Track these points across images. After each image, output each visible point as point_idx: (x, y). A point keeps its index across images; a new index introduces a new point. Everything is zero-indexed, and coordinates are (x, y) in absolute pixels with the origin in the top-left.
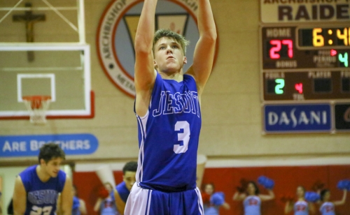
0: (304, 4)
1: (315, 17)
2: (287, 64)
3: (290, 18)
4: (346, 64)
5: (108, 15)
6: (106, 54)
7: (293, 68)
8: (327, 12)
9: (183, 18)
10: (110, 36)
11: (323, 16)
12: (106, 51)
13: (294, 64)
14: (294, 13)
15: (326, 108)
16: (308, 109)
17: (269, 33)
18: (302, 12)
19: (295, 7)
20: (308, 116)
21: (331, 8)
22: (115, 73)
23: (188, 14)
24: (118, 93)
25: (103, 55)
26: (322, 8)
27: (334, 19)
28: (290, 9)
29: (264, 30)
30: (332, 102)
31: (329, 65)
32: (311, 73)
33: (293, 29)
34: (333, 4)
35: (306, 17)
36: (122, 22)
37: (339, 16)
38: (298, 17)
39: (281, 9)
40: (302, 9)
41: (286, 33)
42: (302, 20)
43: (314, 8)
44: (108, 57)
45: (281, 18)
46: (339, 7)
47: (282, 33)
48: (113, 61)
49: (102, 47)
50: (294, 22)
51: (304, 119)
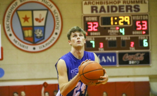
0: (103, 5)
1: (108, 11)
2: (95, 34)
3: (97, 12)
4: (124, 34)
5: (9, 10)
6: (8, 29)
7: (98, 35)
8: (114, 9)
9: (46, 12)
10: (10, 20)
11: (112, 11)
12: (8, 27)
13: (99, 33)
14: (99, 10)
15: (114, 54)
16: (105, 55)
17: (87, 19)
18: (102, 9)
19: (99, 7)
20: (106, 58)
21: (116, 7)
22: (12, 38)
23: (48, 10)
24: (14, 48)
25: (6, 29)
26: (112, 7)
27: (118, 12)
28: (96, 8)
29: (85, 18)
30: (117, 52)
31: (115, 34)
32: (107, 38)
33: (98, 17)
34: (117, 5)
35: (104, 11)
36: (15, 13)
37: (120, 11)
38: (101, 11)
39: (92, 7)
40: (102, 7)
41: (95, 19)
42: (103, 13)
43: (108, 7)
44: (9, 30)
45: (92, 12)
46: (120, 7)
47: (93, 19)
48: (11, 32)
49: (6, 26)
50: (98, 14)
51: (104, 60)
